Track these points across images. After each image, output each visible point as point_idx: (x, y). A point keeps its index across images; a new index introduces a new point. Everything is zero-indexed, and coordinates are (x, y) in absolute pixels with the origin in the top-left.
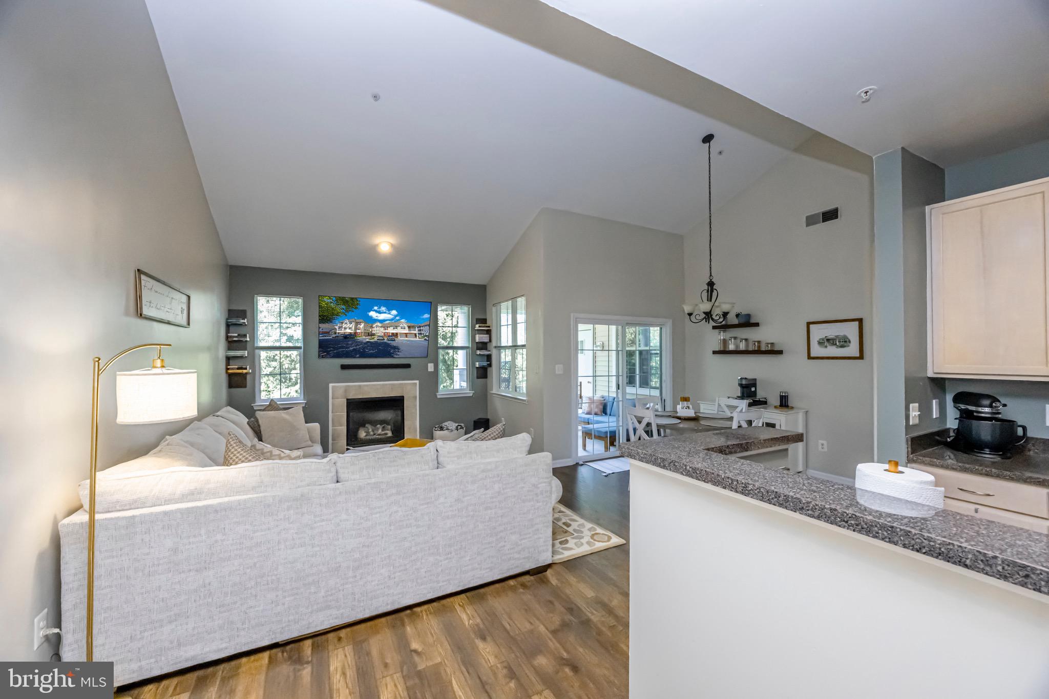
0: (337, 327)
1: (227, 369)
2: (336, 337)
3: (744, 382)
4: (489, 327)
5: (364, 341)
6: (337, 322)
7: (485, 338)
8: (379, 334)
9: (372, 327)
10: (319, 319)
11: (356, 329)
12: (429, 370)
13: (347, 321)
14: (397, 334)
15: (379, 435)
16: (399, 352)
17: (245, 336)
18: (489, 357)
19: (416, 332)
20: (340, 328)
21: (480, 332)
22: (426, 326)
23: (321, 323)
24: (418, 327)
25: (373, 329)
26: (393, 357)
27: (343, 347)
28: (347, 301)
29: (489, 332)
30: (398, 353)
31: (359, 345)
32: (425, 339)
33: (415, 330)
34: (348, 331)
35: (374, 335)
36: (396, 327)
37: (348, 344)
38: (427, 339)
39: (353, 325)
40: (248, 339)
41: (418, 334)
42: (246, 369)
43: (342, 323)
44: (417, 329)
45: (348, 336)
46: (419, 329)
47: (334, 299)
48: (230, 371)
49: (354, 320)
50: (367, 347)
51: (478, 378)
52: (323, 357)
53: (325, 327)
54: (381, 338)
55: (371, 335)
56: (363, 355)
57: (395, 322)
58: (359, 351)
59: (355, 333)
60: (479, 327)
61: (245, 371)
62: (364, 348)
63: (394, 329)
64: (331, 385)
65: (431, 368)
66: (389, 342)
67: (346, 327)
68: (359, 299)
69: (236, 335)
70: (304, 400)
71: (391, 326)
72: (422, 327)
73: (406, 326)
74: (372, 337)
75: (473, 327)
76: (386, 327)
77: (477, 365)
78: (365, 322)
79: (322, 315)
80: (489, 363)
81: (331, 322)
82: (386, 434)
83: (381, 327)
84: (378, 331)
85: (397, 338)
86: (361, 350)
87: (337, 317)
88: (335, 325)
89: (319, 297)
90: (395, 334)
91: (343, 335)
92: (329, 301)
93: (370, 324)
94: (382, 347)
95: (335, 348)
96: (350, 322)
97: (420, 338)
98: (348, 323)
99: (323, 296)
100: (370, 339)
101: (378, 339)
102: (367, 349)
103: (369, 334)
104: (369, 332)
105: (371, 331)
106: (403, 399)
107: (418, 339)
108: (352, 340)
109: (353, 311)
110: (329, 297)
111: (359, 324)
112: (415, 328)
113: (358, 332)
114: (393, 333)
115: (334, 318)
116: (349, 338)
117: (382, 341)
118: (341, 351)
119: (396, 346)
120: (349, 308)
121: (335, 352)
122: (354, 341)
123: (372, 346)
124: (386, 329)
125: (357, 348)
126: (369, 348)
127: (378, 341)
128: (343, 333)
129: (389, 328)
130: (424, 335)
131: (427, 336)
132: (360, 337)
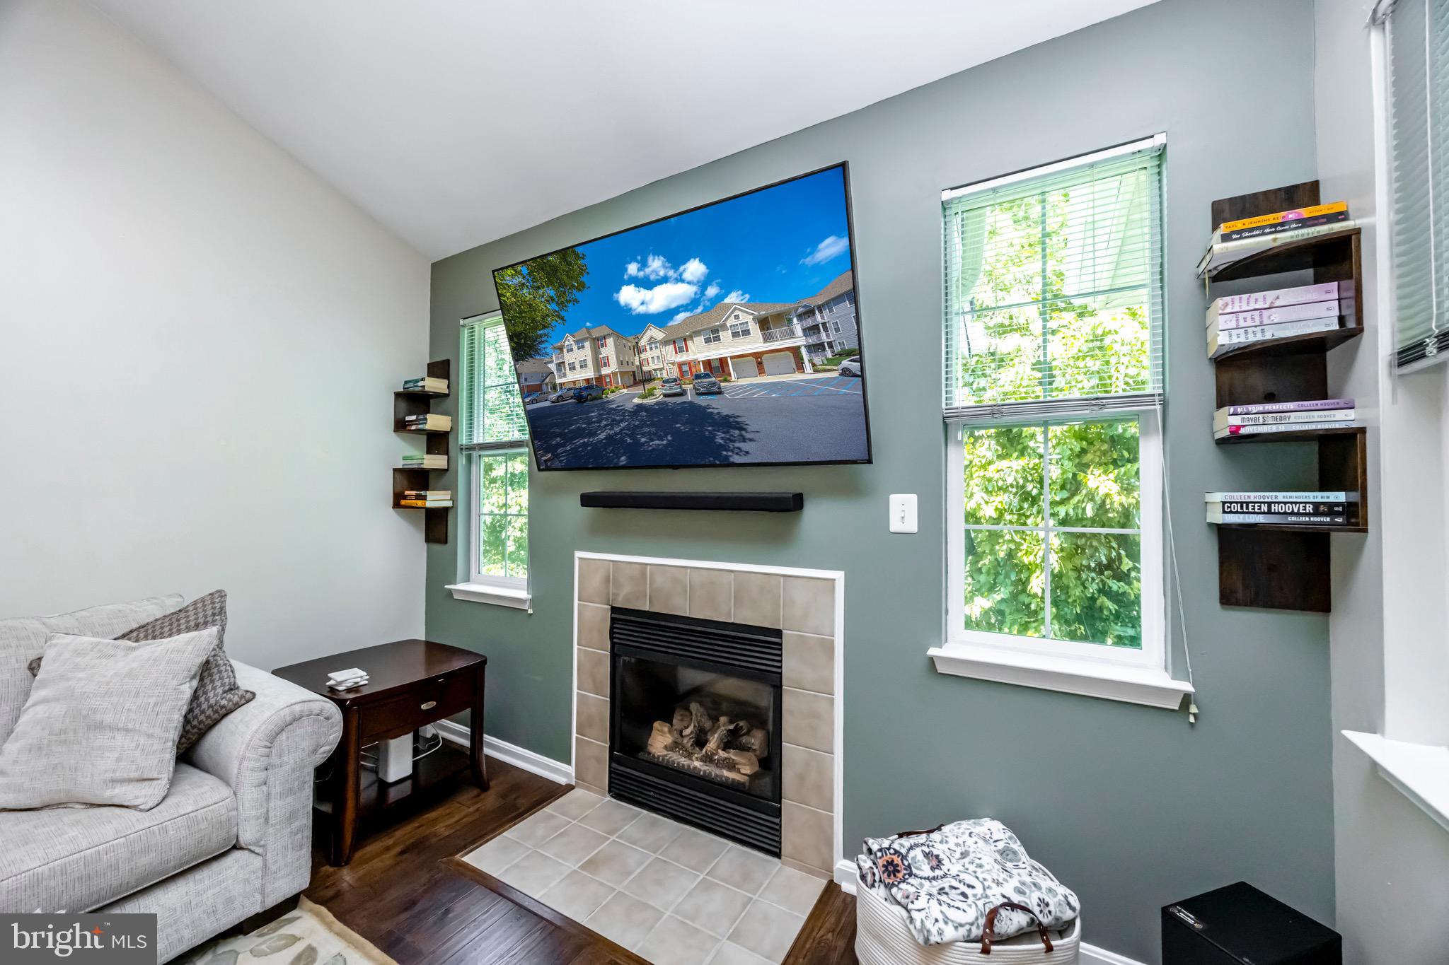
0: (553, 367)
2: (558, 400)
5: (629, 406)
6: (549, 348)
8: (665, 376)
9: (638, 350)
10: (513, 350)
11: (599, 363)
12: (895, 526)
13: (570, 338)
14: (723, 361)
16: (744, 440)
19: (800, 340)
20: (559, 366)
21: (1268, 270)
22: (838, 300)
23: (518, 361)
24: (800, 317)
25: (643, 356)
26: (727, 463)
27: (579, 433)
28: (554, 269)
30: (744, 446)
31: (618, 423)
32: (846, 372)
33: (791, 334)
34: (581, 376)
35: (647, 378)
36: (713, 335)
37: (590, 422)
38: (855, 367)
39: (586, 353)
41: (810, 348)
43: (561, 349)
44: (798, 327)
45: (586, 394)
46: (809, 322)
47: (526, 270)
49: (583, 333)
50: (640, 427)
52: (548, 469)
53: (529, 366)
54: (676, 389)
55: (642, 378)
56: (638, 460)
57: (706, 310)
58: (621, 443)
59: (600, 378)
62: (633, 431)
63: (708, 341)
64: (575, 555)
65: (906, 513)
66: (703, 401)
67: (574, 363)
68: (579, 250)
70: (530, 589)
71: (697, 333)
72: (820, 308)
73: (750, 320)
74: (648, 386)
76: (679, 341)
78: (618, 336)
79: (515, 337)
81: (537, 352)
83: (665, 343)
84: (660, 360)
85: (726, 381)
86: (629, 440)
87: (546, 331)
88: (547, 359)
89: (494, 277)
90: (717, 364)
91: (571, 393)
92: (519, 279)
93: (631, 338)
94: (683, 425)
95: (568, 438)
96: (577, 342)
97: (817, 371)
98: (575, 347)
99: (502, 269)
100: (644, 397)
101: (666, 396)
102: (644, 435)
103: (635, 379)
104: (636, 370)
105: (637, 363)
106: (781, 644)
107: (809, 374)
108: (595, 405)
109: (576, 301)
110: (512, 266)
111: (602, 346)
112: (790, 321)
113: (606, 376)
114: (709, 361)
115: (541, 336)
116: (587, 400)
117: (679, 400)
118: (581, 446)
119: (727, 416)
120: (565, 293)
121: (568, 448)
122: (602, 409)
123: (652, 425)
124: (681, 350)
125: (616, 434)
126: (649, 433)
127: (665, 404)
128: (572, 386)
129: (689, 343)
130: (837, 349)
131: (848, 354)
132: (613, 392)
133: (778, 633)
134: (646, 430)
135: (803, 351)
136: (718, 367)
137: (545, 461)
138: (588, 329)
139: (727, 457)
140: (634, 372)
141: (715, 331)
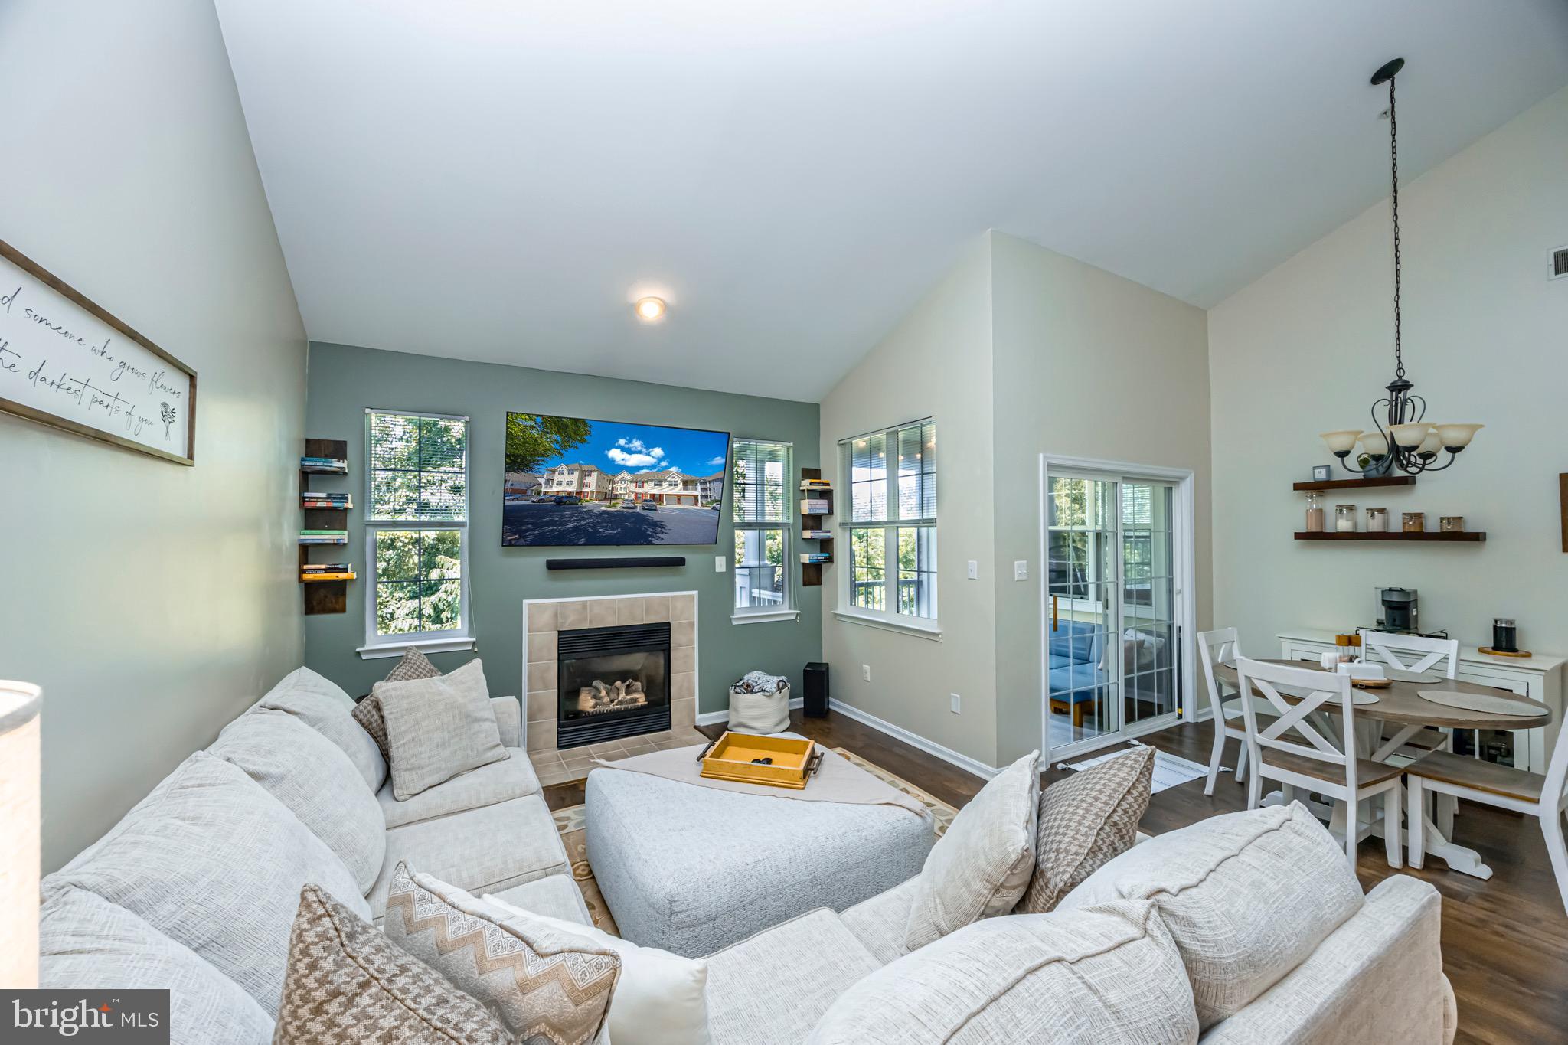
0: (542, 481)
1: (302, 572)
2: (539, 501)
3: (1395, 598)
4: (828, 484)
5: (597, 511)
6: (543, 469)
7: (820, 506)
8: (626, 497)
9: (613, 482)
10: (506, 463)
11: (581, 484)
12: (718, 570)
13: (564, 467)
14: (661, 496)
15: (620, 703)
16: (662, 533)
17: (345, 498)
18: (826, 545)
19: (698, 493)
20: (548, 481)
21: (812, 494)
22: (717, 480)
23: (509, 471)
24: (701, 483)
25: (615, 486)
26: (650, 543)
27: (552, 524)
28: (565, 426)
29: (826, 495)
30: (661, 536)
31: (585, 519)
32: (714, 508)
33: (696, 490)
34: (565, 489)
35: (615, 497)
36: (660, 483)
37: (563, 517)
38: (716, 507)
39: (575, 478)
40: (350, 505)
41: (703, 497)
42: (345, 570)
43: (554, 472)
44: (699, 487)
45: (564, 500)
46: (704, 486)
47: (539, 420)
48: (308, 577)
49: (576, 466)
50: (602, 522)
51: (805, 584)
52: (510, 545)
53: (518, 478)
54: (631, 505)
55: (612, 497)
56: (594, 539)
57: (658, 471)
58: (585, 530)
59: (580, 494)
60: (811, 484)
61: (342, 576)
62: (595, 525)
63: (656, 485)
64: (526, 602)
65: (720, 564)
66: (645, 513)
67: (561, 481)
68: (588, 422)
69: (324, 495)
70: (470, 634)
71: (651, 481)
72: (709, 482)
73: (679, 481)
74: (613, 502)
75: (797, 485)
76: (640, 483)
77: (806, 558)
78: (601, 472)
79: (513, 455)
80: (827, 555)
81: (530, 469)
82: (635, 700)
83: (631, 482)
84: (625, 489)
85: (660, 505)
86: (590, 530)
87: (544, 459)
88: (538, 475)
89: (507, 415)
90: (658, 496)
91: (553, 499)
92: (528, 423)
93: (610, 475)
94: (630, 523)
95: (536, 526)
96: (568, 470)
97: (703, 506)
98: (566, 472)
99: (517, 414)
100: (610, 507)
101: (623, 508)
102: (602, 527)
103: (606, 496)
104: (607, 492)
105: (610, 489)
106: (670, 629)
107: (699, 507)
108: (571, 508)
109: (577, 448)
110: (528, 415)
111: (588, 476)
112: (697, 484)
113: (584, 492)
114: (654, 495)
115: (538, 461)
116: (565, 504)
117: (631, 511)
118: (548, 531)
119: (657, 521)
120: (569, 441)
121: (537, 532)
122: (577, 510)
123: (611, 522)
124: (640, 487)
125: (582, 525)
126: (607, 527)
127: (622, 511)
128: (555, 494)
129: (645, 484)
130: (713, 499)
131: (716, 501)
132: (587, 501)
133: (669, 624)
134: (605, 524)
135: (699, 497)
136: (658, 498)
137: (510, 540)
138: (580, 465)
139: (651, 541)
140: (606, 493)
141: (661, 481)
